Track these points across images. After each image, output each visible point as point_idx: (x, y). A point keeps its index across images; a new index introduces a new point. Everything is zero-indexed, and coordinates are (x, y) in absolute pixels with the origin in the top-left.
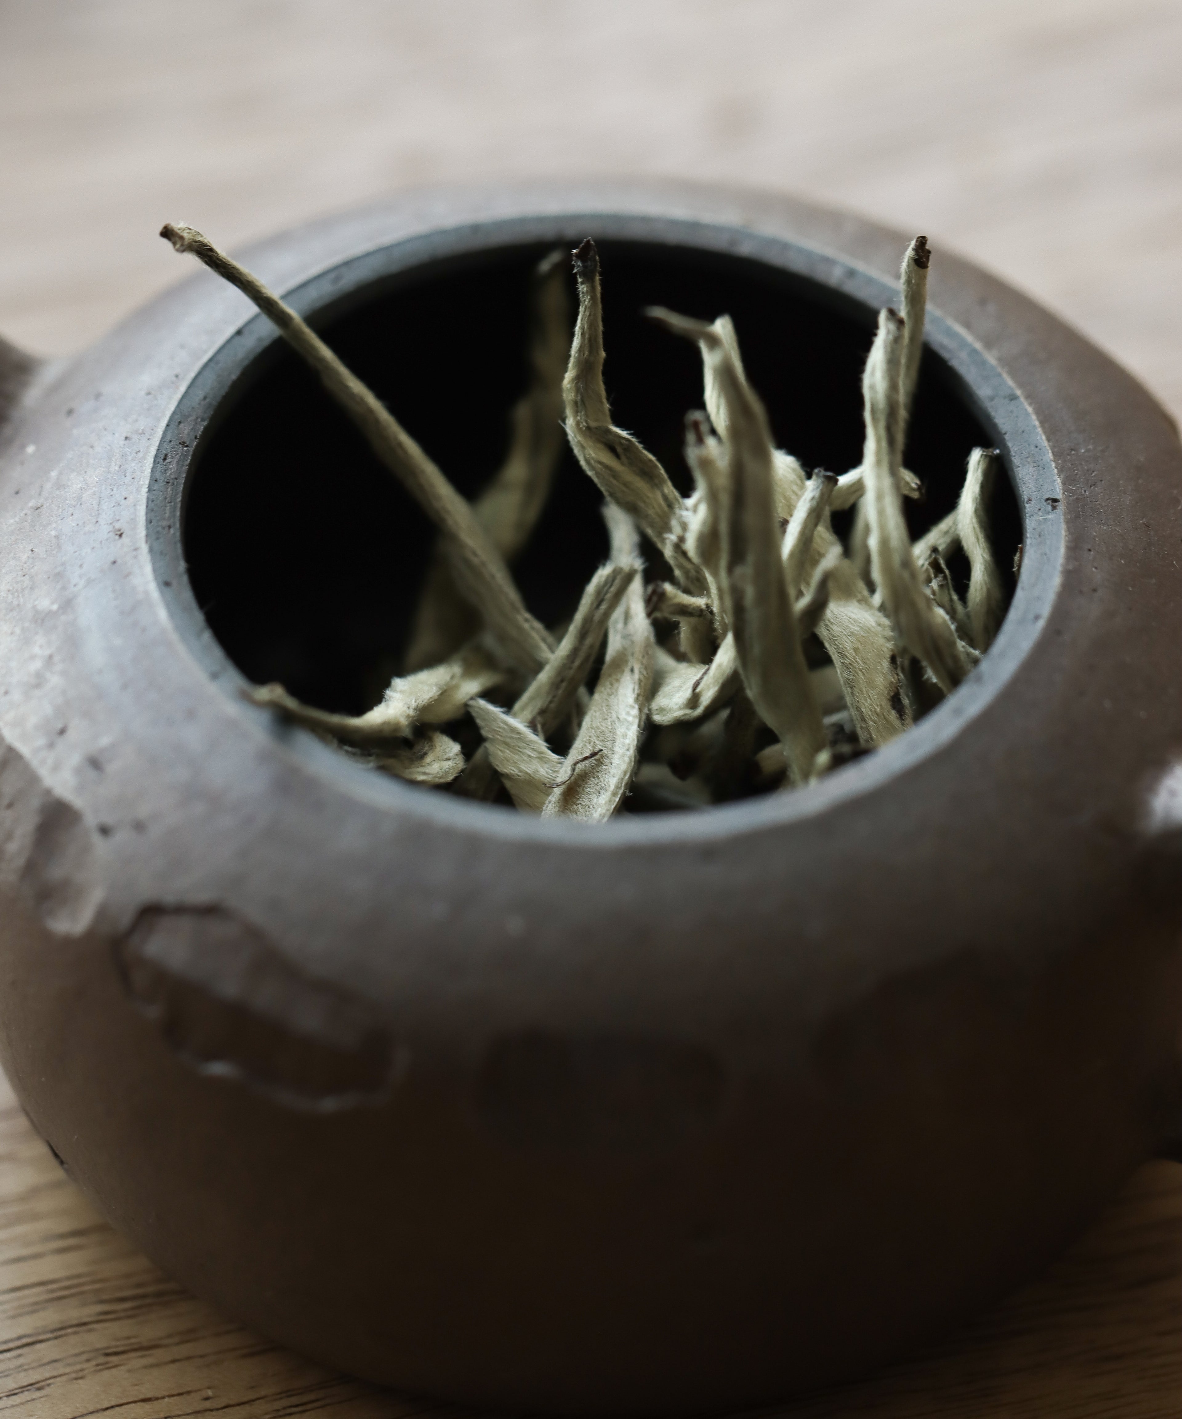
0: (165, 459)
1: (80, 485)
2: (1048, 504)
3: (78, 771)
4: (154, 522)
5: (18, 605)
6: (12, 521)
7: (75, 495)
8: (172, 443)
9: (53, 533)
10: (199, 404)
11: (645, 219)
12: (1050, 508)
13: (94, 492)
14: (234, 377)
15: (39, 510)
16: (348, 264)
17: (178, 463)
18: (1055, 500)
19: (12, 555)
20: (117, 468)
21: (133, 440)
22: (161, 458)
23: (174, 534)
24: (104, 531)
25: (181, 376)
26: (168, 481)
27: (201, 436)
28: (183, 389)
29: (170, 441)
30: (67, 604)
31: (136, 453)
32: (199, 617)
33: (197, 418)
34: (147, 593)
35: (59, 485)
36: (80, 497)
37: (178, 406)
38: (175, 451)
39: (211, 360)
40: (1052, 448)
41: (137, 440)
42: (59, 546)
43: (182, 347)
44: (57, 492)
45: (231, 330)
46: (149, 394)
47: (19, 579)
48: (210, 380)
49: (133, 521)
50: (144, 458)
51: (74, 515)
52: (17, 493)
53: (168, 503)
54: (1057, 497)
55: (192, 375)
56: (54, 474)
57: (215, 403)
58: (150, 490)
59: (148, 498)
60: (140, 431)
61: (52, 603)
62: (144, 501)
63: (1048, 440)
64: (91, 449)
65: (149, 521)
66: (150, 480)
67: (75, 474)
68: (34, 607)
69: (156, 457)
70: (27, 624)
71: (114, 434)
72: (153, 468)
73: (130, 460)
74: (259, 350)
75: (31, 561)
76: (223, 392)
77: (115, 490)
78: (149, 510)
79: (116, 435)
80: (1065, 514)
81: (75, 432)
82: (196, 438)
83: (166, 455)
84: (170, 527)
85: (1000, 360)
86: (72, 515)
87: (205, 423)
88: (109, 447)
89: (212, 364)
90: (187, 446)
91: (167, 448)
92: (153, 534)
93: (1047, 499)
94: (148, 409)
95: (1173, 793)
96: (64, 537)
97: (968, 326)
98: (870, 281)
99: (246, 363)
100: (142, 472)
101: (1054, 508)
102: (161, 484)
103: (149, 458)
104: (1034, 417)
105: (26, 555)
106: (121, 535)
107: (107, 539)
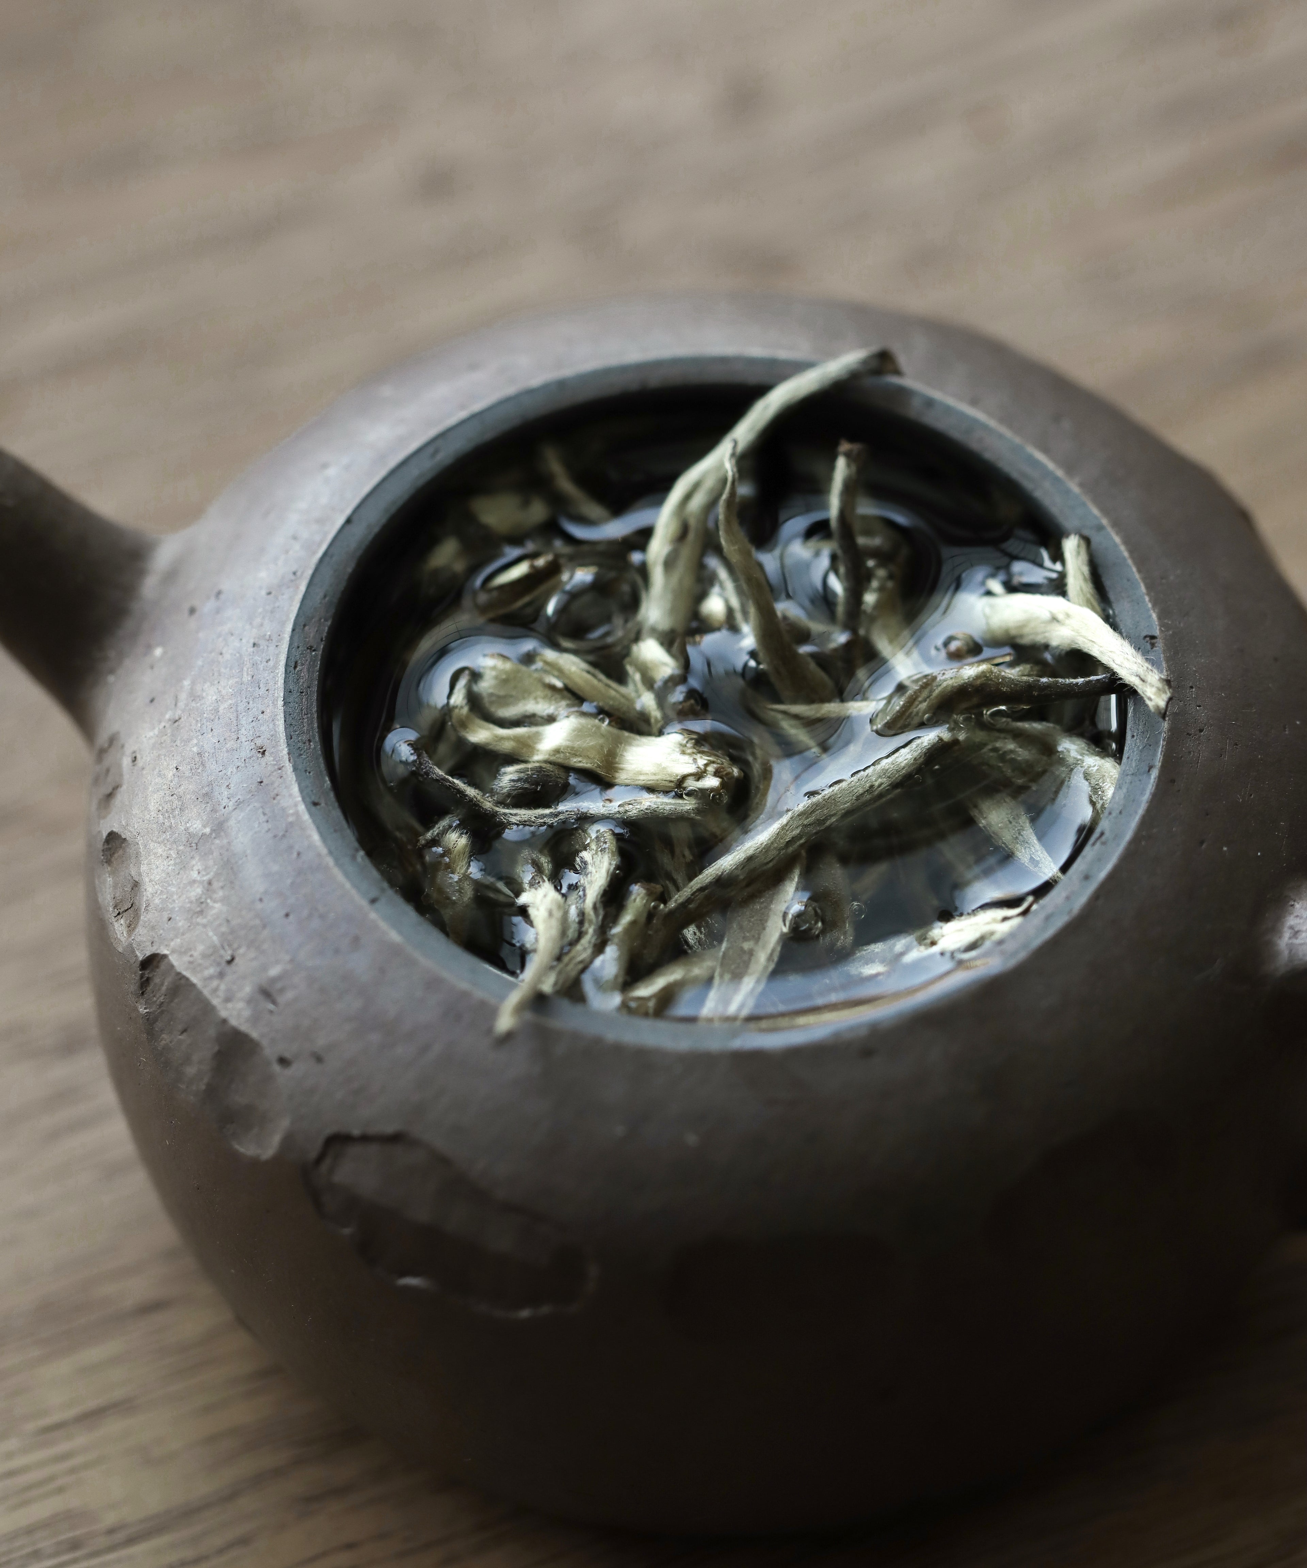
0: (295, 667)
1: (214, 698)
2: (1147, 642)
3: (250, 1001)
4: (294, 737)
5: (171, 827)
6: (151, 734)
7: (211, 708)
8: (300, 649)
9: (195, 749)
10: (320, 603)
11: (724, 360)
12: (1149, 646)
13: (231, 704)
14: (350, 570)
15: (177, 723)
16: (442, 435)
17: (308, 671)
18: (1153, 637)
19: (156, 772)
20: (249, 679)
21: (262, 647)
22: (292, 665)
23: (315, 748)
24: (246, 749)
25: (299, 574)
26: (301, 691)
27: (326, 637)
28: (303, 588)
29: (298, 647)
30: (219, 828)
31: (267, 662)
32: (350, 836)
33: (320, 619)
34: (297, 814)
35: (194, 696)
36: (217, 711)
37: (300, 608)
38: (304, 657)
39: (325, 554)
40: (1144, 579)
41: (266, 647)
42: (203, 764)
43: (295, 538)
44: (193, 704)
45: (340, 520)
46: (269, 593)
47: (168, 798)
48: (328, 574)
49: (274, 736)
50: (275, 667)
51: (214, 730)
52: (152, 701)
53: (305, 714)
54: (1156, 635)
55: (310, 572)
56: (186, 683)
57: (335, 600)
58: (286, 703)
59: (285, 712)
60: (267, 637)
61: (204, 826)
62: (282, 715)
63: (1139, 571)
64: (221, 656)
65: (289, 737)
66: (285, 692)
67: (208, 684)
68: (186, 829)
69: (287, 665)
70: (181, 848)
71: (241, 640)
72: (285, 678)
73: (262, 669)
74: (370, 537)
75: (176, 779)
76: (342, 587)
77: (251, 702)
78: (288, 725)
79: (244, 641)
80: (1164, 652)
81: (201, 635)
82: (322, 640)
83: (296, 663)
84: (310, 741)
85: (1081, 485)
86: (212, 730)
87: (329, 623)
88: (238, 655)
89: (327, 559)
90: (314, 651)
91: (296, 653)
92: (295, 752)
93: (1146, 637)
94: (272, 612)
95: (1296, 933)
96: (207, 754)
97: (1046, 450)
98: (948, 410)
99: (359, 553)
100: (275, 683)
101: (1153, 645)
102: (295, 695)
103: (280, 667)
104: (1122, 548)
105: (171, 774)
106: (263, 753)
107: (250, 758)
